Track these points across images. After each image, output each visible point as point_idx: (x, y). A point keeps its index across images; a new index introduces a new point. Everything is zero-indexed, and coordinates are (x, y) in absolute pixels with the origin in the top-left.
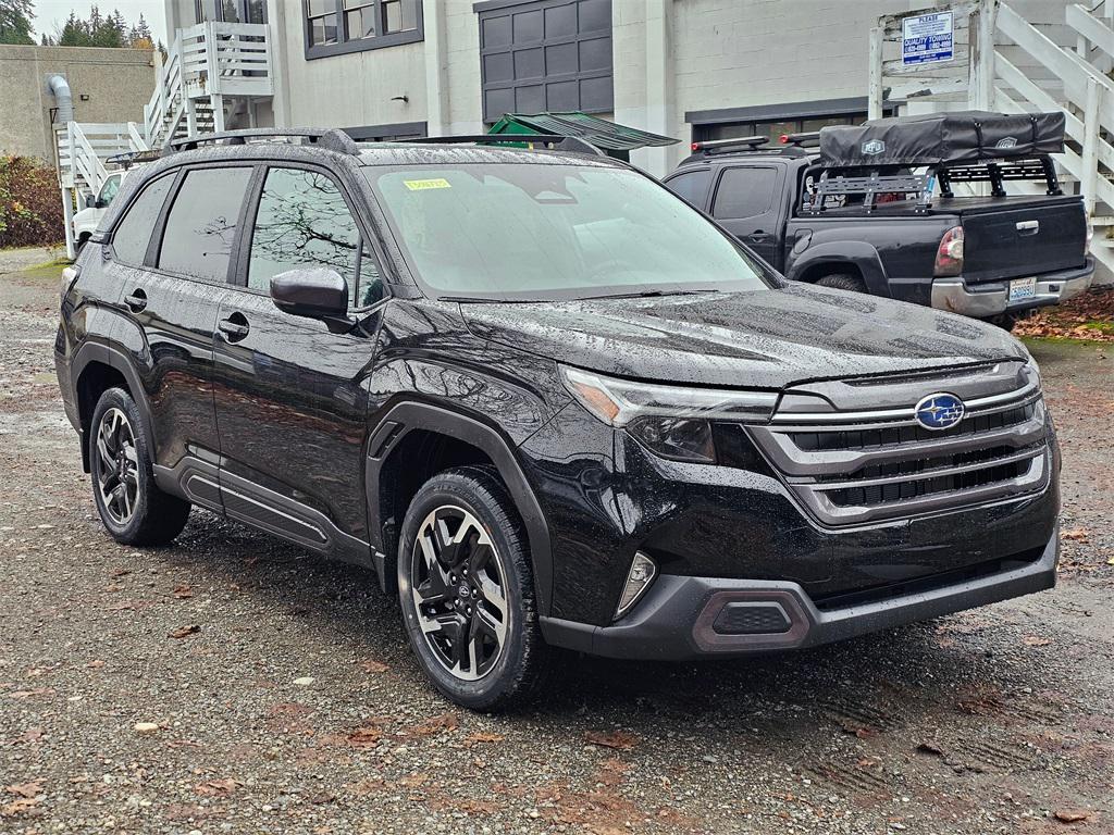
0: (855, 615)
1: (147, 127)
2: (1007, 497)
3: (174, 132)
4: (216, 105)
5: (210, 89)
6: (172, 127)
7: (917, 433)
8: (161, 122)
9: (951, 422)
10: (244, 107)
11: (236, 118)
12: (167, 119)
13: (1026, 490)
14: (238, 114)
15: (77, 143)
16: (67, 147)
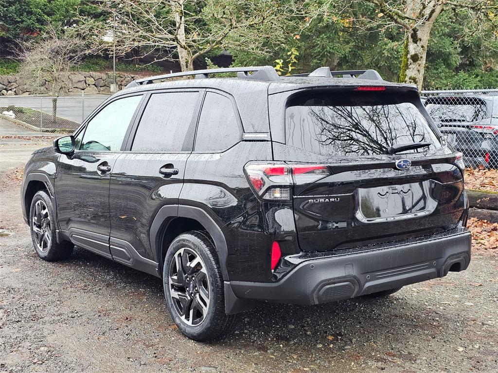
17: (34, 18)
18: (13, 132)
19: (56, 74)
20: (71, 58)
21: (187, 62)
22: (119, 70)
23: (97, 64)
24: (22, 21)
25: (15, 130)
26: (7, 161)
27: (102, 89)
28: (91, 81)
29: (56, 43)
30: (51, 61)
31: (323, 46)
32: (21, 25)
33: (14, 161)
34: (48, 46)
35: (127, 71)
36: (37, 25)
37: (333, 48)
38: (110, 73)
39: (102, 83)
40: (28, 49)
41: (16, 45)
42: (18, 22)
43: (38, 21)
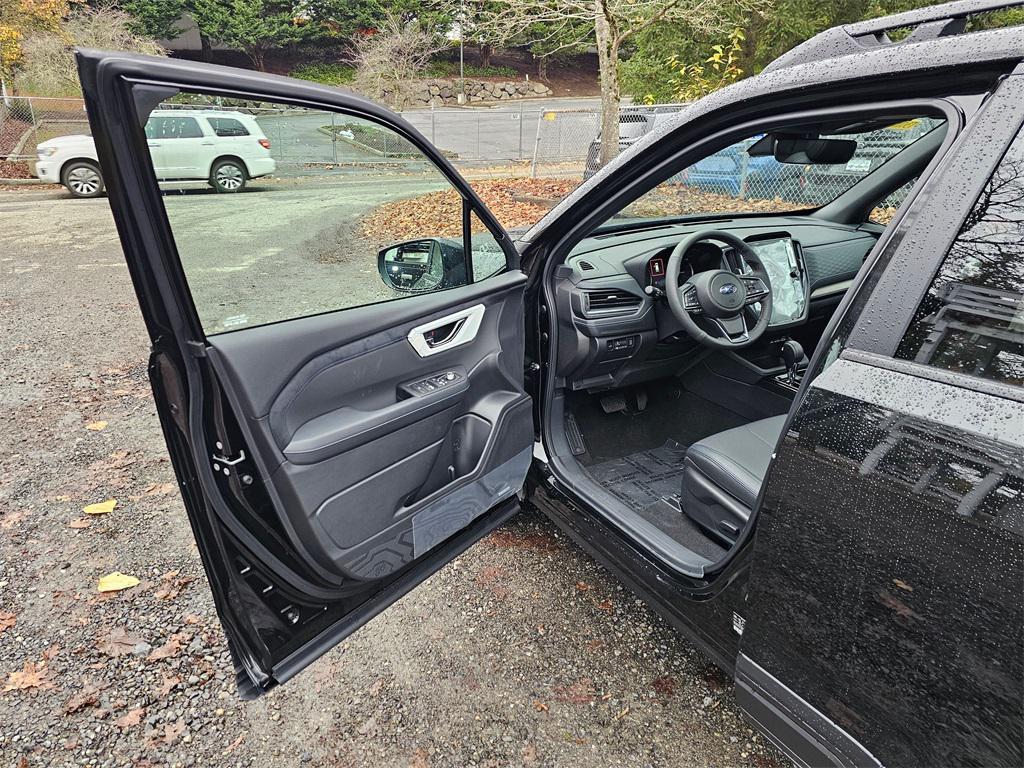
17: (369, 11)
18: (353, 158)
19: (399, 82)
20: (416, 59)
21: (609, 48)
22: (467, 76)
23: (441, 69)
24: (355, 16)
25: (354, 154)
26: (350, 202)
27: (448, 100)
28: (435, 90)
29: (399, 40)
30: (392, 64)
31: (779, 23)
32: (354, 21)
33: (358, 202)
34: (389, 44)
35: (475, 77)
36: (374, 21)
37: (793, 27)
38: (457, 80)
39: (448, 93)
40: (364, 50)
41: (351, 45)
42: (351, 17)
43: (374, 15)
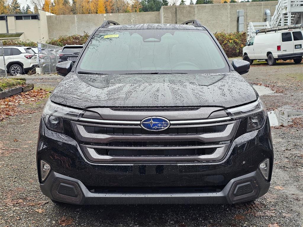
0: (106, 196)
1: (272, 22)
2: (195, 162)
3: (278, 24)
4: (289, 15)
5: (288, 11)
6: (278, 22)
7: (142, 131)
8: (275, 21)
9: (162, 129)
10: (300, 15)
11: (298, 19)
12: (277, 20)
13: (214, 160)
14: (298, 18)
15: (251, 28)
16: (249, 29)
